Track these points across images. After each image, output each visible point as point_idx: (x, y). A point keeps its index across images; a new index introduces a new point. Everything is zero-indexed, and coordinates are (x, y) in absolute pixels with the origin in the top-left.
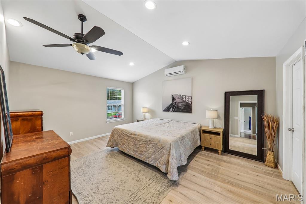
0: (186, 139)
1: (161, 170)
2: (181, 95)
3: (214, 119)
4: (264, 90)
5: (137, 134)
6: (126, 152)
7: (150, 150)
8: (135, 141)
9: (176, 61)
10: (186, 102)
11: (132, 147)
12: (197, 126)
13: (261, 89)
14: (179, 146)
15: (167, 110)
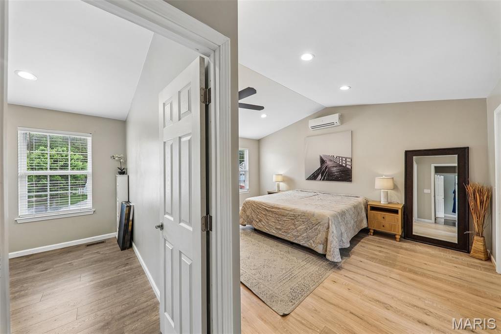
0: (347, 215)
1: (317, 250)
2: (335, 157)
3: (389, 191)
4: (468, 147)
5: (281, 207)
6: (265, 230)
7: (300, 227)
8: (277, 216)
9: (327, 108)
10: (343, 166)
11: (273, 224)
12: (361, 200)
13: (464, 146)
14: (340, 222)
15: (313, 177)
